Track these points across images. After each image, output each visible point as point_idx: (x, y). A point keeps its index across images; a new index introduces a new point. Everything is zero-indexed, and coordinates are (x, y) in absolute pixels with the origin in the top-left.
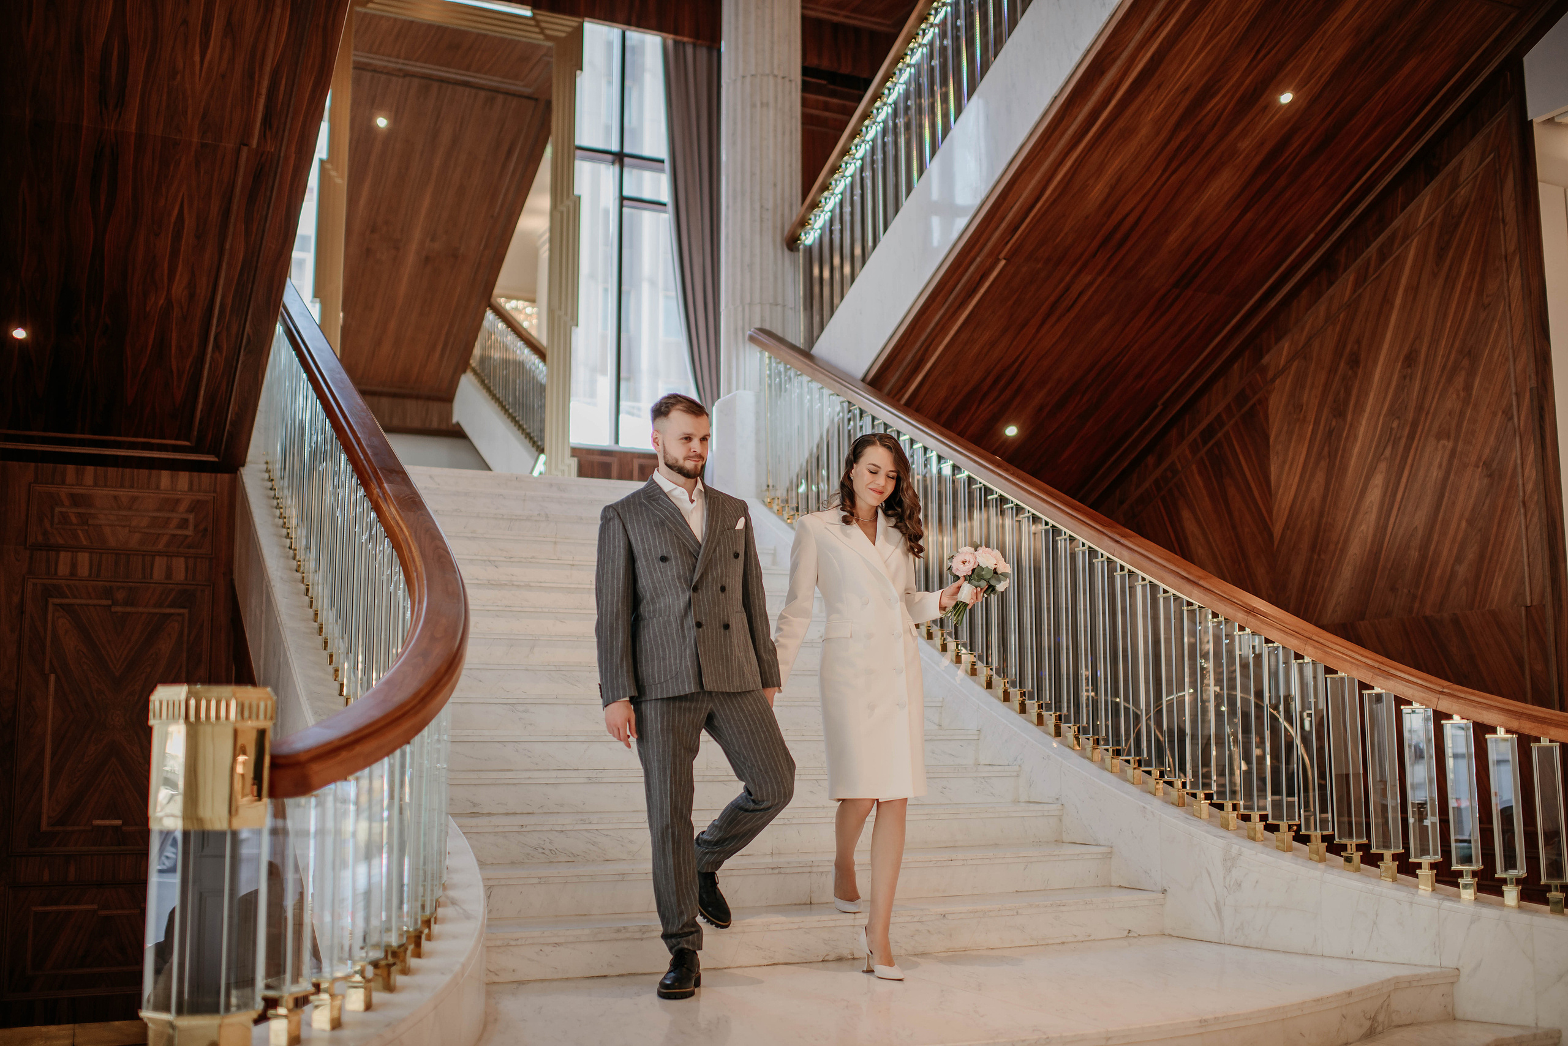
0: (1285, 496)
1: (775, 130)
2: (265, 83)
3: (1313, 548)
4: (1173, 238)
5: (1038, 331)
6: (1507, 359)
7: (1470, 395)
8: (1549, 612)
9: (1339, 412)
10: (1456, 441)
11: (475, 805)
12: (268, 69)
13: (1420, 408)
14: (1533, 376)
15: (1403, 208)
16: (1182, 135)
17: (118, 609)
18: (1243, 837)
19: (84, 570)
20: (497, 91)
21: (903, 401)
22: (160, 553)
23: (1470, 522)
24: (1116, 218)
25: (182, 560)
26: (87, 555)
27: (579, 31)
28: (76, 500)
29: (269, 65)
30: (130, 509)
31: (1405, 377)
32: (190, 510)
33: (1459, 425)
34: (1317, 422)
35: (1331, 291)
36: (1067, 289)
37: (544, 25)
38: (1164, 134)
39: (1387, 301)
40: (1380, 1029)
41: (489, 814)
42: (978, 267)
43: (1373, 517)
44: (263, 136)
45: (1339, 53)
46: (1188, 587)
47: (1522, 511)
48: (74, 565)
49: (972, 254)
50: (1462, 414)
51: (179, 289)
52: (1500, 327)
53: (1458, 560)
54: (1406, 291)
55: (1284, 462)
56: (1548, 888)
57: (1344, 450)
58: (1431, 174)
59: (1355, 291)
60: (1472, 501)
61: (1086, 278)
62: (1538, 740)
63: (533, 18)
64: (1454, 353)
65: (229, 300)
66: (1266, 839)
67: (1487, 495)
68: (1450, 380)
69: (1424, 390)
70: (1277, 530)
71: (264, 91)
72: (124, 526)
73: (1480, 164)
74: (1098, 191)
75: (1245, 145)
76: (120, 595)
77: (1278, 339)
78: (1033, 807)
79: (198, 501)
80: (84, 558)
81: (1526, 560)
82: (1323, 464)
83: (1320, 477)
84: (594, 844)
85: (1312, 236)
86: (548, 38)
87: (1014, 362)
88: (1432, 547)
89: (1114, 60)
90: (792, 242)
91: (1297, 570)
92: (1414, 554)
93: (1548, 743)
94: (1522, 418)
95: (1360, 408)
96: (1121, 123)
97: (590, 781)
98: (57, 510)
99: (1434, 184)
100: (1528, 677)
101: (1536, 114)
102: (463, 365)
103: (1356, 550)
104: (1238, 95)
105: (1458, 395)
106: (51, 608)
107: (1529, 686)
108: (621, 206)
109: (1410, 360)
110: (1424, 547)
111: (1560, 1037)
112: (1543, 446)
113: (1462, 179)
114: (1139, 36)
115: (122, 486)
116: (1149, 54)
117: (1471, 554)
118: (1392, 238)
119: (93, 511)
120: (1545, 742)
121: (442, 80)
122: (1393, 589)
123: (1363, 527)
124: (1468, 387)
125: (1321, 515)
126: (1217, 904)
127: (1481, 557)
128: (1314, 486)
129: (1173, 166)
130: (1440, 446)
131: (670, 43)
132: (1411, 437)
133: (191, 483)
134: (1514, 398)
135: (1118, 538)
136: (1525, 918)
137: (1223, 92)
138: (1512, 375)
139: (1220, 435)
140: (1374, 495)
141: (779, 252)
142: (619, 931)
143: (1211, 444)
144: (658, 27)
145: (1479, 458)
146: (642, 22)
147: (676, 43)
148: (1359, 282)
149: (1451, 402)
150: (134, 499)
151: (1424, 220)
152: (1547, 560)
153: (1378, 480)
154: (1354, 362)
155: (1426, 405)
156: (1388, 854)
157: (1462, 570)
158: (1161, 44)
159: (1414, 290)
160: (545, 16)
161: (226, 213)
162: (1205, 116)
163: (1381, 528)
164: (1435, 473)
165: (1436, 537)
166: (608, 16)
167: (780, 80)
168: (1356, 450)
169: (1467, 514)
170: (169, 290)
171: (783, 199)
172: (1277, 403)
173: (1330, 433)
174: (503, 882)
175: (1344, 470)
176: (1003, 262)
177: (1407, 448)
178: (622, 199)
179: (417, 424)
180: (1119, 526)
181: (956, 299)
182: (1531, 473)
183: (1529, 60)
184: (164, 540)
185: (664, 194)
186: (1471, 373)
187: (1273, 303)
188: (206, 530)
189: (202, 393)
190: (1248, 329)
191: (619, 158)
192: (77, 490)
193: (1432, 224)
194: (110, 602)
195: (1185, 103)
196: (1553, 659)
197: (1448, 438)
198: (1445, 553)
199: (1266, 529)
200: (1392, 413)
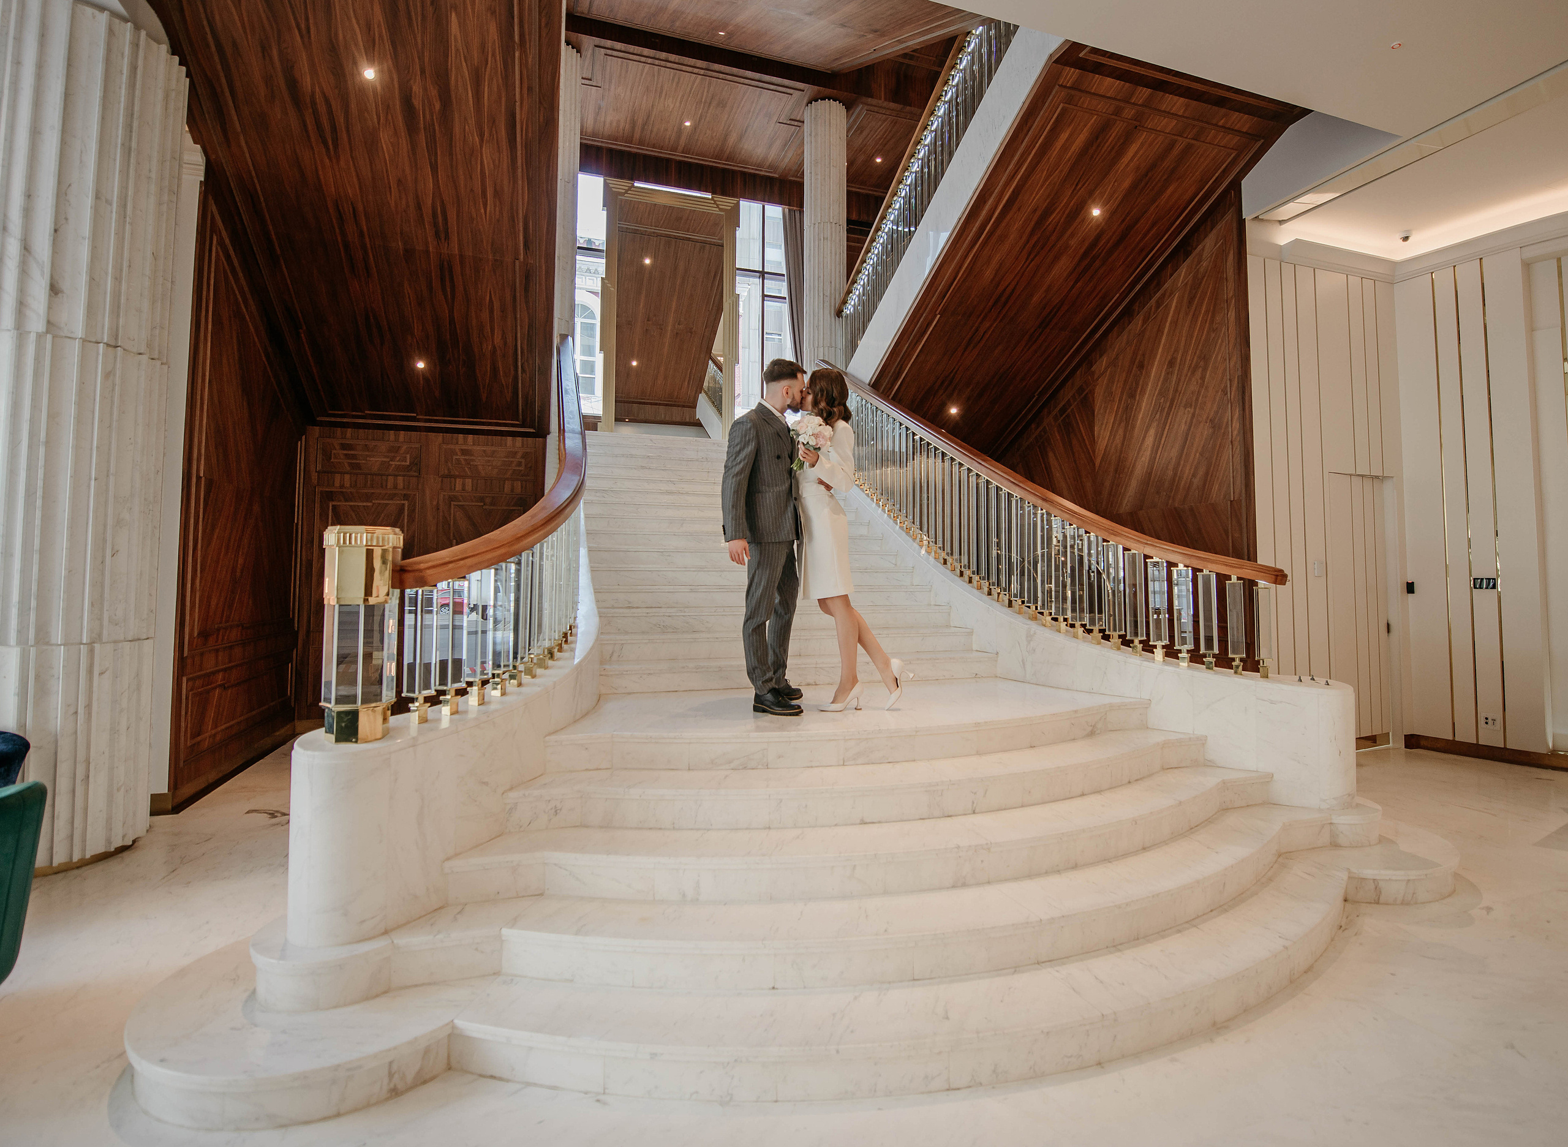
0: (1102, 444)
1: (831, 253)
2: (521, 224)
3: (1116, 471)
4: (1035, 299)
5: (963, 354)
6: (1226, 359)
7: (1204, 382)
8: (1244, 503)
9: (1132, 396)
10: (1195, 408)
11: (630, 603)
12: (521, 215)
13: (1176, 391)
14: (1240, 369)
15: (1171, 275)
16: (1035, 238)
17: (487, 507)
18: (1039, 625)
19: (469, 487)
20: (705, 242)
21: (890, 397)
22: (508, 479)
23: (1201, 454)
24: (1001, 288)
25: (519, 483)
26: (470, 480)
27: (738, 205)
28: (464, 452)
29: (521, 213)
30: (492, 456)
31: (1168, 373)
32: (522, 457)
33: (1197, 399)
34: (1120, 401)
35: (1130, 327)
36: (977, 330)
37: (718, 203)
38: (1024, 238)
39: (1160, 331)
40: (1098, 732)
41: (637, 608)
42: (924, 320)
43: (1148, 453)
44: (526, 254)
45: (1127, 184)
46: (1014, 486)
47: (1231, 446)
48: (464, 485)
49: (921, 312)
50: (1199, 392)
51: (498, 340)
52: (1222, 341)
53: (1194, 476)
54: (1171, 323)
55: (1102, 424)
56: (1205, 656)
57: (1134, 416)
58: (1187, 254)
59: (1143, 326)
60: (1202, 443)
61: (987, 324)
62: (1201, 571)
63: (712, 199)
64: (1196, 358)
65: (525, 347)
66: (1052, 626)
67: (1211, 438)
68: (1193, 373)
69: (1179, 380)
70: (1098, 462)
71: (521, 229)
72: (489, 466)
73: (1215, 246)
74: (989, 274)
75: (1073, 242)
76: (488, 501)
77: (1101, 356)
78: (937, 607)
79: (527, 453)
80: (469, 482)
81: (1231, 475)
82: (1123, 424)
83: (1121, 432)
84: (687, 623)
85: (1118, 295)
86: (721, 210)
87: (952, 371)
88: (1180, 469)
89: (991, 195)
90: (839, 313)
91: (1107, 484)
92: (1170, 473)
93: (1208, 573)
94: (1233, 394)
95: (1143, 392)
96: (998, 232)
97: (692, 591)
98: (454, 457)
99: (1188, 261)
100: (1230, 541)
101: (1247, 215)
102: (700, 389)
103: (1140, 470)
104: (1066, 212)
105: (1197, 382)
106: (452, 507)
107: (1231, 545)
108: (763, 300)
109: (1171, 364)
110: (1176, 469)
111: (1206, 740)
112: (1244, 409)
113: (1204, 257)
114: (1004, 179)
115: (487, 445)
116: (1011, 189)
117: (1201, 472)
118: (1164, 295)
119: (472, 458)
120: (1206, 572)
121: (676, 238)
122: (1158, 493)
123: (1143, 459)
124: (1203, 378)
125: (1121, 452)
126: (1023, 661)
127: (1207, 473)
128: (1117, 437)
129: (1032, 256)
130: (1186, 412)
131: (787, 211)
132: (1170, 407)
133: (523, 443)
134: (1228, 381)
135: (981, 462)
136: (1190, 672)
137: (1058, 210)
138: (1228, 370)
139: (1069, 410)
140: (1150, 441)
141: (833, 318)
142: (683, 668)
143: (1064, 416)
144: (780, 202)
145: (1208, 418)
146: (771, 201)
147: (789, 210)
148: (1145, 321)
149: (1193, 387)
150: (494, 452)
151: (1182, 282)
152: (1243, 474)
153: (1152, 432)
154: (1141, 366)
155: (1179, 389)
156: (1116, 634)
157: (1196, 481)
158: (1018, 182)
159: (1175, 323)
160: (720, 199)
161: (514, 298)
162: (1049, 224)
163: (1153, 459)
164: (1183, 427)
165: (1182, 463)
166: (753, 197)
167: (833, 225)
168: (1141, 416)
169: (1200, 449)
170: (493, 342)
171: (835, 290)
172: (1099, 392)
173: (1127, 407)
174: (629, 642)
175: (1133, 427)
176: (939, 316)
177: (1168, 414)
178: (764, 296)
179: (678, 419)
180: (983, 455)
181: (914, 337)
182: (1236, 425)
183: (1245, 183)
184: (510, 472)
185: (784, 293)
186: (1205, 369)
187: (1097, 336)
188: (531, 467)
189: (520, 396)
190: (1084, 351)
191: (762, 274)
192: (464, 447)
193: (1186, 284)
194: (482, 504)
195: (1035, 218)
196: (1245, 530)
197: (1191, 407)
198: (1187, 471)
199: (1091, 461)
200: (1161, 394)
